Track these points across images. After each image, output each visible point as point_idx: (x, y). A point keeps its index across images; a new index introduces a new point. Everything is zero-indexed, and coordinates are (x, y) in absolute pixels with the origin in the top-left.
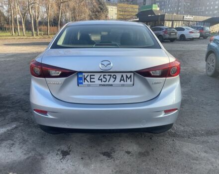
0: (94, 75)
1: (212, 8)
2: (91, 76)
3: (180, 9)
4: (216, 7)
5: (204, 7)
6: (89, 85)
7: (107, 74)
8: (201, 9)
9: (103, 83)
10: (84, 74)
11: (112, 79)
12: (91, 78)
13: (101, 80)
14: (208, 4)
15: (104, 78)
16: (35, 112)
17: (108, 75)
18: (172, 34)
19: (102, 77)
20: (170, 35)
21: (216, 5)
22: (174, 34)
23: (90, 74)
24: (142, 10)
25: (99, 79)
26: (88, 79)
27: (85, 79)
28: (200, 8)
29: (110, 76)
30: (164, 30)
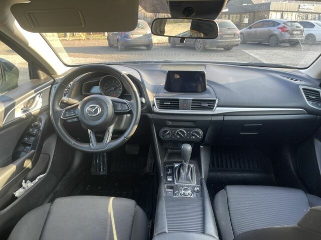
18: (295, 33)
20: (292, 34)
22: (299, 32)
30: (282, 25)
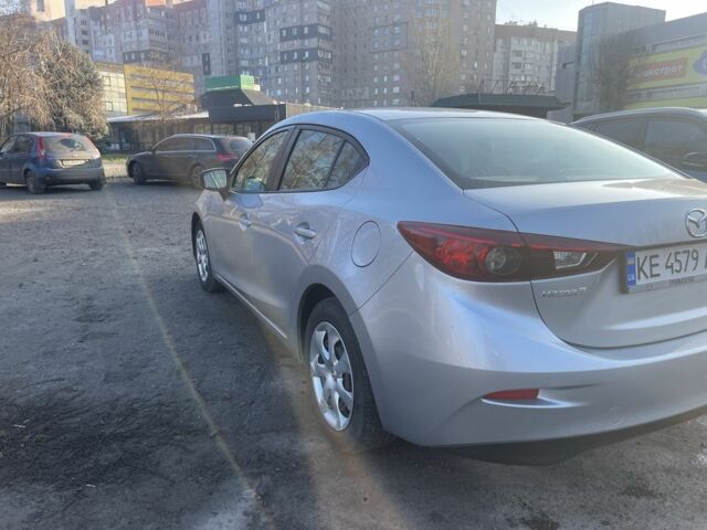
0: (657, 256)
1: (385, 90)
2: (652, 257)
3: (308, 90)
4: (396, 90)
5: (367, 89)
6: (649, 288)
7: (681, 249)
8: (361, 94)
9: (676, 276)
10: (637, 254)
11: (692, 263)
12: (652, 266)
13: (672, 267)
14: (376, 80)
15: (677, 261)
16: (484, 401)
17: (684, 252)
19: (672, 260)
21: (396, 84)
23: (649, 253)
24: (209, 90)
25: (667, 267)
26: (646, 268)
27: (641, 269)
28: (358, 90)
29: (686, 255)
